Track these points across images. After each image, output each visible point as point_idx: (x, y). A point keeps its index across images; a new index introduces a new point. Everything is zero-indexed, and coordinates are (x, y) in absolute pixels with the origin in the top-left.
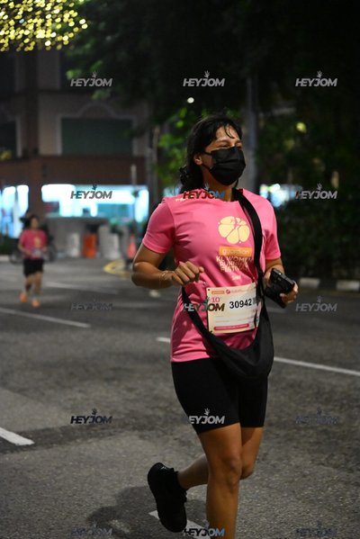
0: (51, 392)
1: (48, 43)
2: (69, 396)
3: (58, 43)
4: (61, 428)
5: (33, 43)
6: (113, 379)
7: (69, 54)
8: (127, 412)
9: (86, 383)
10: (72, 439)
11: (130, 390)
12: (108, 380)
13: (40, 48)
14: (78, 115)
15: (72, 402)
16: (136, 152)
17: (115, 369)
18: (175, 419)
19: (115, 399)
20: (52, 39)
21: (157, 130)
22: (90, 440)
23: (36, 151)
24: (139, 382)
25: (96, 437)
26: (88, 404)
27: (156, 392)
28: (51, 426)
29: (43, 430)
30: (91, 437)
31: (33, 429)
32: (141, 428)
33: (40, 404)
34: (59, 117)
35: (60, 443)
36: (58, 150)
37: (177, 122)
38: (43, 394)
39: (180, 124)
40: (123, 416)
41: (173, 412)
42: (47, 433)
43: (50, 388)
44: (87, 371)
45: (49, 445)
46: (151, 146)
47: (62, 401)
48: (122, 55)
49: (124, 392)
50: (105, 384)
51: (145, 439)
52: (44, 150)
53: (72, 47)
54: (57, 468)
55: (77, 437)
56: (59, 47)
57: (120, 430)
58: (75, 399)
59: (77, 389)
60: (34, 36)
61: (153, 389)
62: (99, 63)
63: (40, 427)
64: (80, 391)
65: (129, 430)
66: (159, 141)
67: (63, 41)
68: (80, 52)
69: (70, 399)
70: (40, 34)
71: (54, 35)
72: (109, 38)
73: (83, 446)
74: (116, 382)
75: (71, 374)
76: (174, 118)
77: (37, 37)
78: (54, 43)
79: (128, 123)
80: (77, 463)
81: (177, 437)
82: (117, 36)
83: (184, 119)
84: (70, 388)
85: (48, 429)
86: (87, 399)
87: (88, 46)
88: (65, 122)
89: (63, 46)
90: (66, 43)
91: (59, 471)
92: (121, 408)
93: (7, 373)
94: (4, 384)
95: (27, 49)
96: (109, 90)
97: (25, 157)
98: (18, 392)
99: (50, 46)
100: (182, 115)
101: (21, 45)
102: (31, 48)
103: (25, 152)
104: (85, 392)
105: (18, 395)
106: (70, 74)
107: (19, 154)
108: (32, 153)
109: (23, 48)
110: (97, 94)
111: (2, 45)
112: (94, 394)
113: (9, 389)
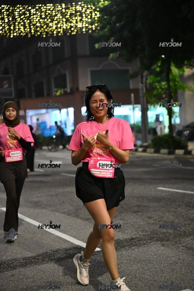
1: (84, 30)
3: (89, 29)
5: (76, 31)
6: (138, 212)
7: (95, 35)
8: (151, 231)
9: (123, 215)
10: (122, 247)
11: (150, 218)
12: (134, 212)
13: (80, 33)
14: (100, 68)
16: (131, 87)
17: (137, 206)
19: (142, 223)
20: (86, 27)
21: (145, 73)
22: (133, 248)
23: (77, 89)
24: (154, 213)
25: (136, 245)
26: (128, 227)
27: (165, 219)
30: (133, 246)
32: (161, 240)
34: (89, 69)
37: (156, 68)
39: (158, 69)
40: (149, 233)
46: (142, 83)
48: (126, 33)
49: (147, 219)
50: (135, 215)
51: (165, 246)
52: (82, 88)
53: (97, 31)
55: (125, 246)
56: (90, 31)
57: (149, 241)
59: (119, 218)
60: (76, 26)
61: (163, 217)
62: (112, 38)
64: (121, 219)
65: (154, 241)
66: (147, 79)
67: (92, 28)
68: (101, 33)
70: (80, 25)
71: (87, 25)
72: (118, 25)
73: (130, 251)
74: (140, 214)
76: (153, 67)
77: (78, 26)
78: (87, 30)
79: (127, 71)
82: (122, 23)
83: (160, 67)
86: (126, 224)
87: (106, 30)
88: (92, 72)
89: (92, 30)
90: (94, 29)
92: (147, 229)
93: (78, 210)
94: (77, 216)
95: (73, 33)
96: (118, 53)
97: (72, 92)
98: (86, 220)
99: (85, 31)
100: (159, 64)
101: (70, 31)
102: (75, 33)
103: (71, 89)
104: (124, 220)
105: (86, 222)
106: (97, 46)
107: (69, 90)
108: (75, 90)
109: (71, 33)
110: (111, 55)
111: (59, 32)
112: (129, 221)
113: (81, 219)
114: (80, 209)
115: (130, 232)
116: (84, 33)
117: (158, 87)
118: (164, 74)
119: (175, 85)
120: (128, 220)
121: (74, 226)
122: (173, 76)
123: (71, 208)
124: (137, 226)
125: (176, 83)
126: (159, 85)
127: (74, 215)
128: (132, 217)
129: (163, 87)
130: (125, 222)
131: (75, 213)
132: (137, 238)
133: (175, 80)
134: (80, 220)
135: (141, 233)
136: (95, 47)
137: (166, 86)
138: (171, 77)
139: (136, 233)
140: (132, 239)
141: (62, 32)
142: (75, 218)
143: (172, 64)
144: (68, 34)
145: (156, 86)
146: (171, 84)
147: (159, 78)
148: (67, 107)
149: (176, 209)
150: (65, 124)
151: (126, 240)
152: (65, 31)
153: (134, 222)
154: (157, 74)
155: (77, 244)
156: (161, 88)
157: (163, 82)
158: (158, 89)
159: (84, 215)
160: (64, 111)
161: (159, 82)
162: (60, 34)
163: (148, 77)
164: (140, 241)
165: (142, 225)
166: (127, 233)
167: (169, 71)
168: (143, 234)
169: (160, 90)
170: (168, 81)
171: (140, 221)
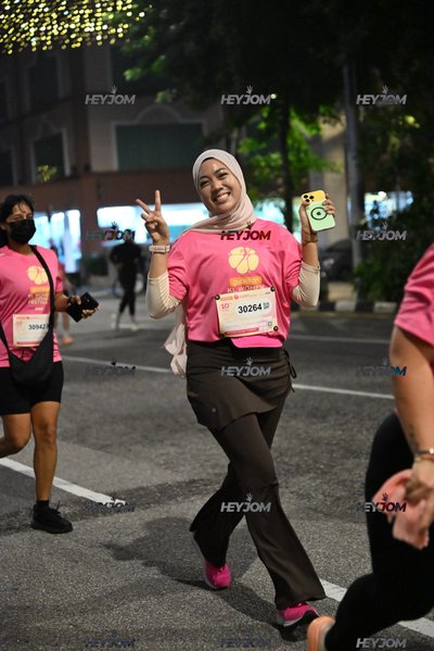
0: (139, 448)
1: (99, 38)
2: (162, 451)
3: (110, 37)
4: (156, 487)
5: (80, 39)
7: (125, 49)
9: (177, 436)
10: (171, 498)
13: (89, 44)
14: (136, 122)
15: (164, 457)
18: (288, 471)
20: (104, 32)
21: (235, 135)
23: (87, 167)
26: (185, 459)
28: (145, 485)
29: (137, 490)
30: (193, 495)
31: (125, 489)
33: (127, 462)
34: (113, 125)
35: (158, 502)
36: (114, 165)
37: (258, 123)
38: (130, 450)
39: (263, 125)
41: (285, 463)
42: (142, 492)
43: (136, 443)
44: (177, 422)
45: (146, 506)
47: (153, 456)
48: (190, 47)
50: (201, 435)
52: (97, 165)
53: (128, 40)
54: (160, 530)
55: (177, 496)
56: (113, 41)
58: (168, 453)
59: (169, 442)
60: (82, 30)
62: (163, 57)
63: (131, 486)
64: (172, 445)
66: (237, 147)
67: (117, 34)
68: (137, 46)
69: (162, 455)
70: (89, 27)
71: (105, 27)
72: (173, 27)
75: (159, 426)
76: (255, 119)
77: (86, 30)
78: (106, 37)
79: (198, 127)
80: (181, 524)
81: (293, 490)
82: (182, 24)
83: (266, 120)
84: (162, 441)
85: (143, 488)
86: (183, 453)
88: (119, 129)
89: (117, 39)
90: (121, 36)
91: (162, 533)
93: (83, 429)
94: (82, 442)
95: (73, 46)
96: (174, 91)
97: (75, 176)
98: (100, 449)
99: (102, 40)
100: (265, 114)
101: (67, 41)
102: (79, 45)
103: (74, 169)
104: (178, 446)
105: (100, 452)
106: (128, 74)
107: (68, 171)
108: (83, 169)
109: (69, 45)
110: (160, 95)
111: (43, 43)
112: (189, 447)
113: (89, 447)
114: (89, 427)
115: (189, 468)
116: (100, 43)
117: (263, 164)
118: (276, 136)
119: (299, 160)
120: (186, 446)
121: (75, 460)
122: (295, 141)
123: (69, 425)
124: (204, 458)
125: (302, 155)
126: (265, 160)
127: (75, 439)
128: (196, 440)
129: (273, 164)
130: (180, 451)
131: (78, 435)
132: (202, 480)
133: (299, 150)
134: (87, 449)
135: (210, 471)
136: (124, 77)
137: (280, 162)
138: (290, 142)
139: (201, 470)
140: (193, 482)
141: (49, 43)
142: (77, 446)
143: (293, 114)
144: (64, 47)
145: (258, 162)
146: (291, 157)
147: (264, 145)
148: (65, 208)
149: (287, 421)
150: (62, 247)
151: (179, 485)
152: (57, 41)
153: (198, 450)
154: (260, 136)
155: (80, 495)
156: (269, 166)
157: (273, 152)
158: (262, 168)
159: (98, 439)
160: (58, 217)
161: (264, 153)
162: (45, 48)
163: (241, 143)
164: (206, 485)
165: (214, 454)
166: (183, 471)
167: (286, 128)
168: (216, 471)
169: (267, 171)
170: (284, 151)
171: (211, 448)
